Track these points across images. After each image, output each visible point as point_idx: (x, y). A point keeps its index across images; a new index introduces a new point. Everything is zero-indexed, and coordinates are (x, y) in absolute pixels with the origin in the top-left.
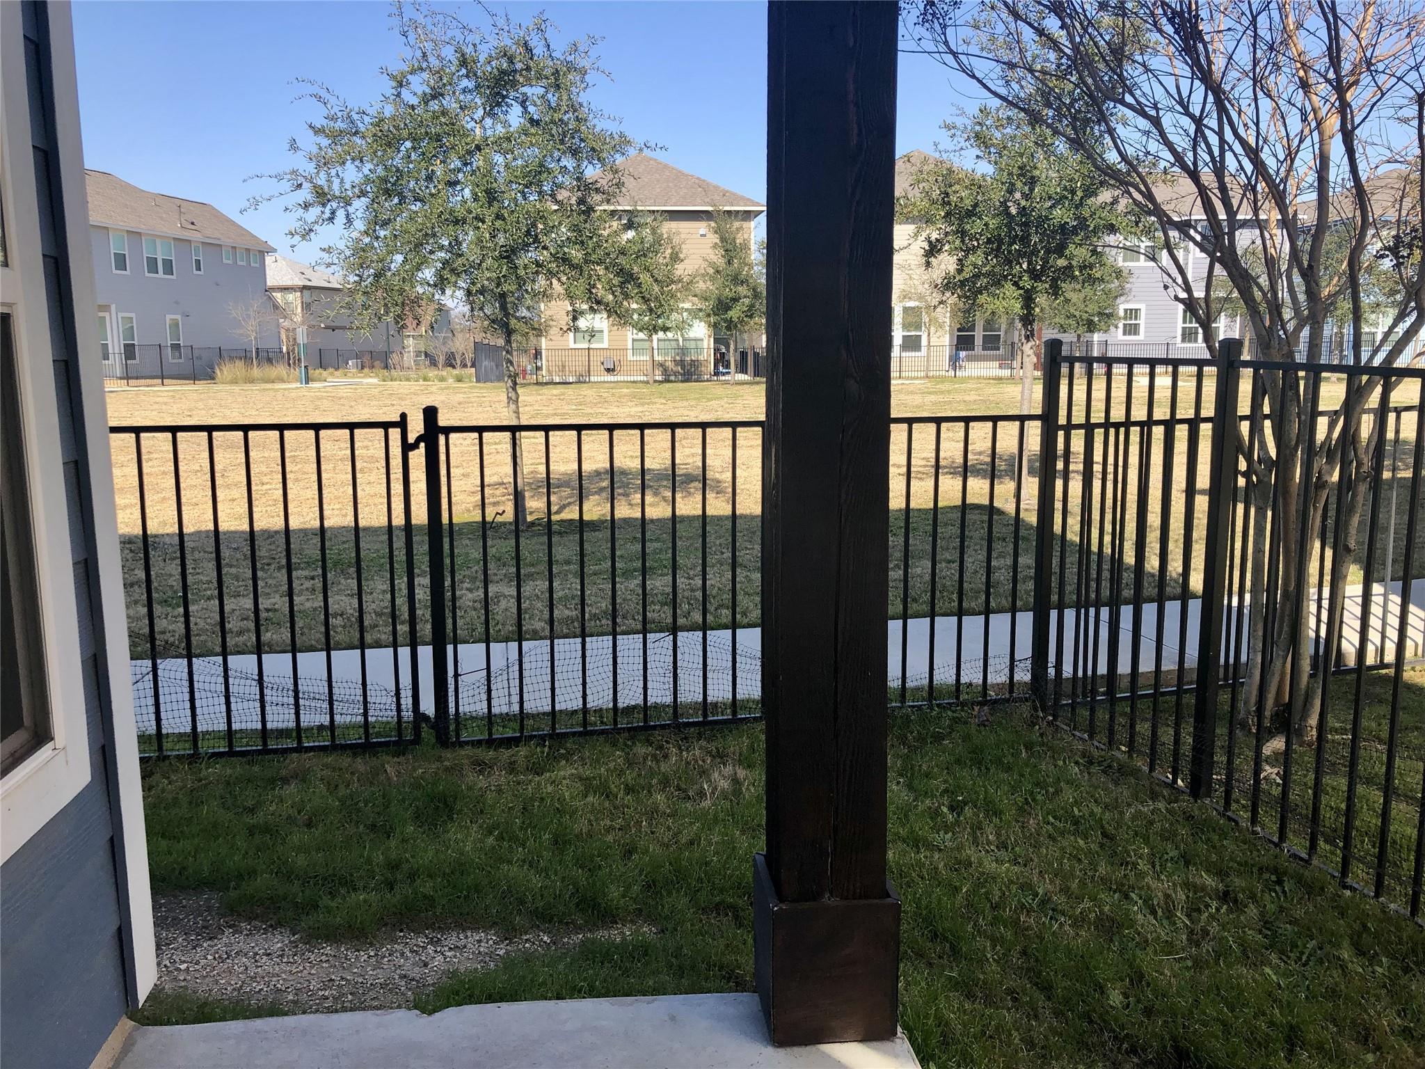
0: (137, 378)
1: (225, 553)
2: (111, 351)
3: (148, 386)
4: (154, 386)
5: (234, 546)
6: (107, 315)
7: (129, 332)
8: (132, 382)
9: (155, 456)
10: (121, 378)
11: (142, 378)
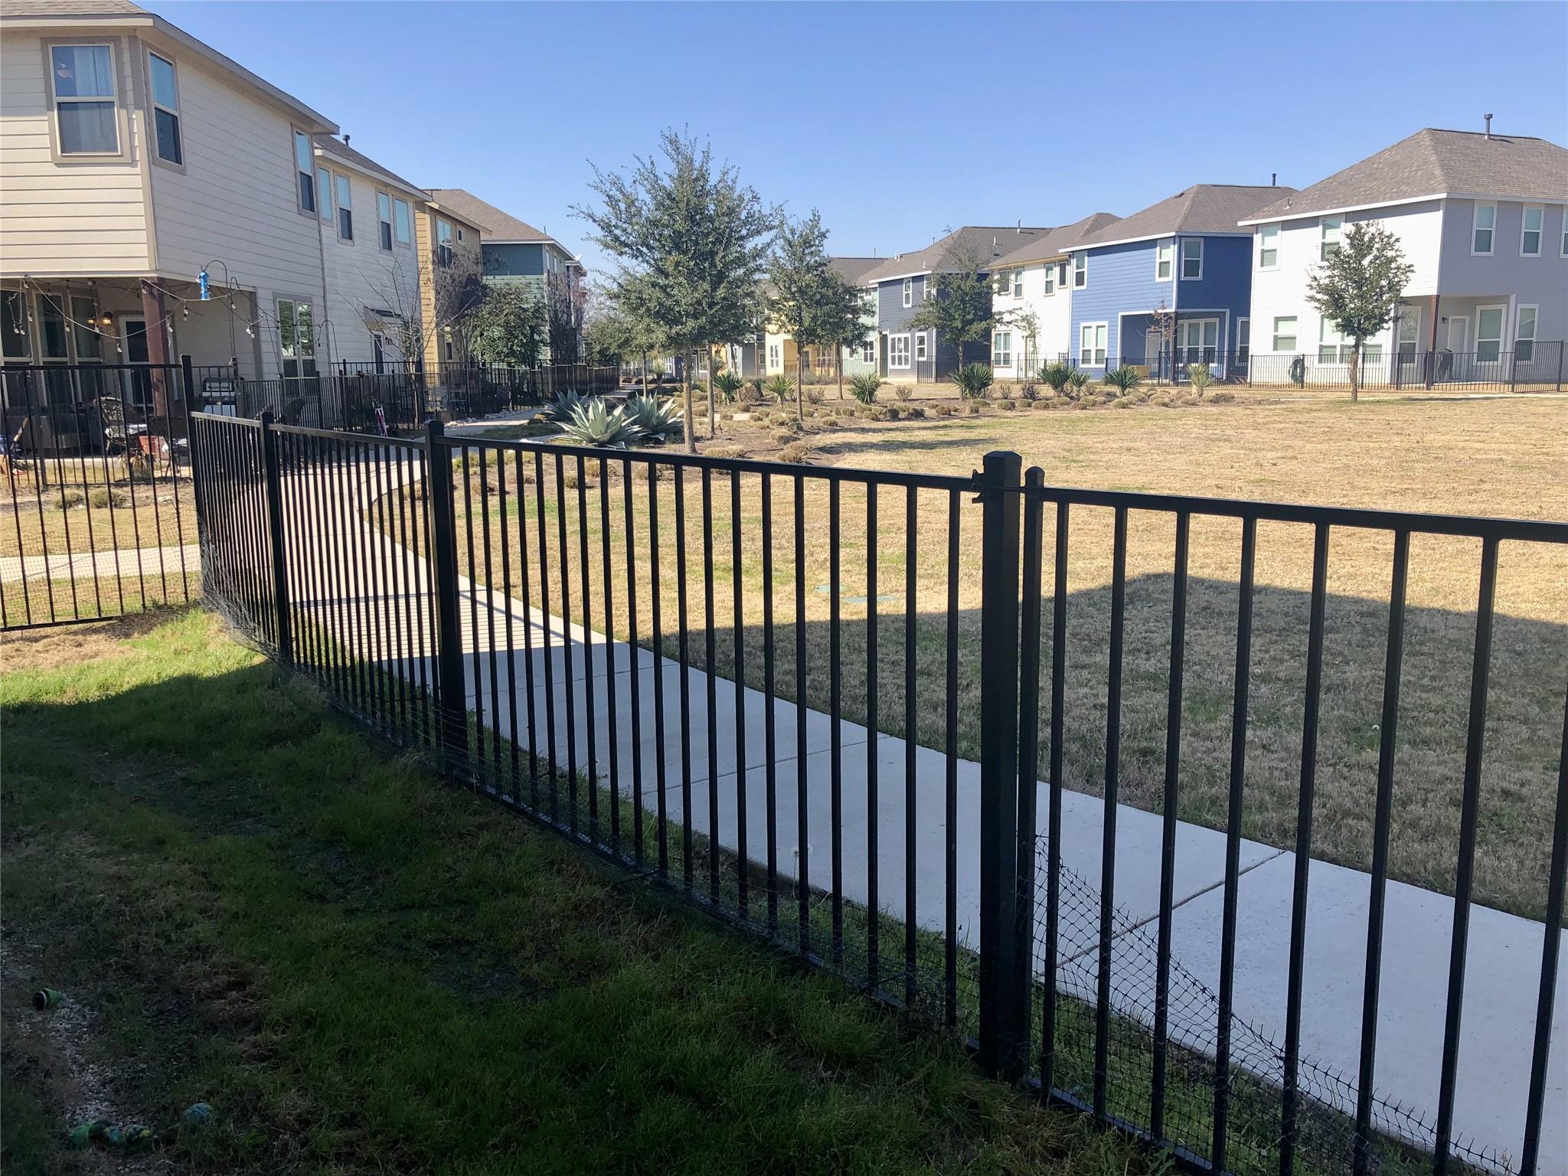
0: (1526, 383)
1: (1498, 659)
2: (1501, 350)
3: (1538, 392)
4: (1547, 392)
5: (1519, 647)
6: (1504, 307)
7: (1528, 329)
8: (1518, 387)
9: (1487, 486)
10: (1506, 382)
11: (1533, 382)
